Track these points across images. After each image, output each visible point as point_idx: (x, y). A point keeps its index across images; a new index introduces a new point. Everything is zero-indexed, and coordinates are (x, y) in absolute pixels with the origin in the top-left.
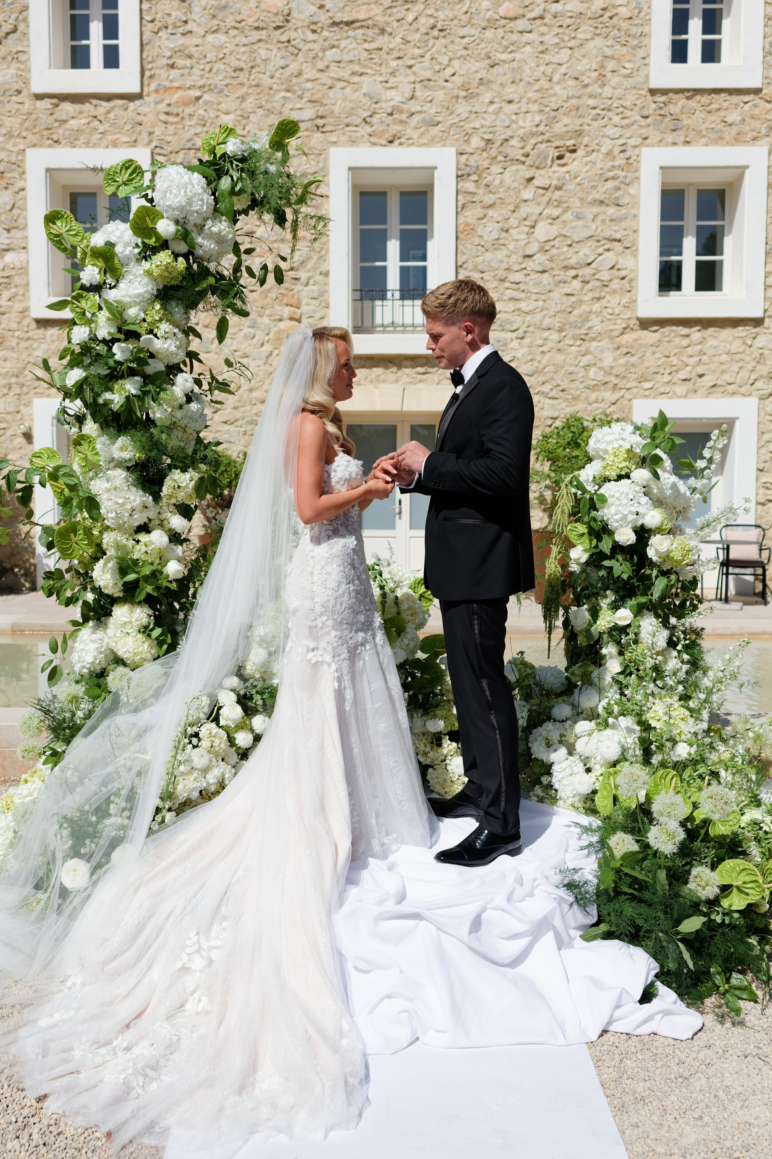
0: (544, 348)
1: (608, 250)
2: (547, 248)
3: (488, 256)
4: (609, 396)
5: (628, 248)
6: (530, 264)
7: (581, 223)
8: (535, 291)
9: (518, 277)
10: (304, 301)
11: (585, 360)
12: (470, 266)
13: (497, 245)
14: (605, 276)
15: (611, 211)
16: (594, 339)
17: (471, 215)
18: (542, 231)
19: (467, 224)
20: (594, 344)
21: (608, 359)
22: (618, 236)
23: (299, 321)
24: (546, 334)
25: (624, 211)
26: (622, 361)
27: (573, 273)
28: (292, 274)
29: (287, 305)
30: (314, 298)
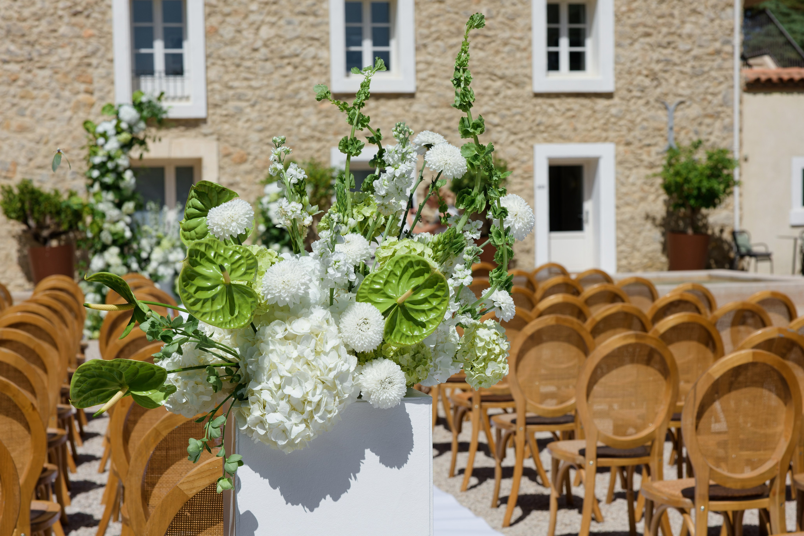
0: (270, 113)
1: (310, 45)
2: (269, 43)
3: (228, 49)
4: (315, 145)
5: (323, 45)
6: (257, 55)
7: (290, 27)
8: (261, 72)
9: (249, 64)
10: (96, 80)
11: (298, 121)
12: (215, 55)
13: (232, 42)
14: (309, 63)
15: (311, 19)
16: (303, 106)
17: (214, 21)
18: (265, 32)
19: (212, 27)
20: (303, 111)
21: (314, 120)
22: (317, 36)
23: (91, 93)
24: (270, 103)
25: (319, 20)
26: (323, 121)
27: (286, 61)
28: (86, 60)
29: (84, 82)
30: (103, 78)
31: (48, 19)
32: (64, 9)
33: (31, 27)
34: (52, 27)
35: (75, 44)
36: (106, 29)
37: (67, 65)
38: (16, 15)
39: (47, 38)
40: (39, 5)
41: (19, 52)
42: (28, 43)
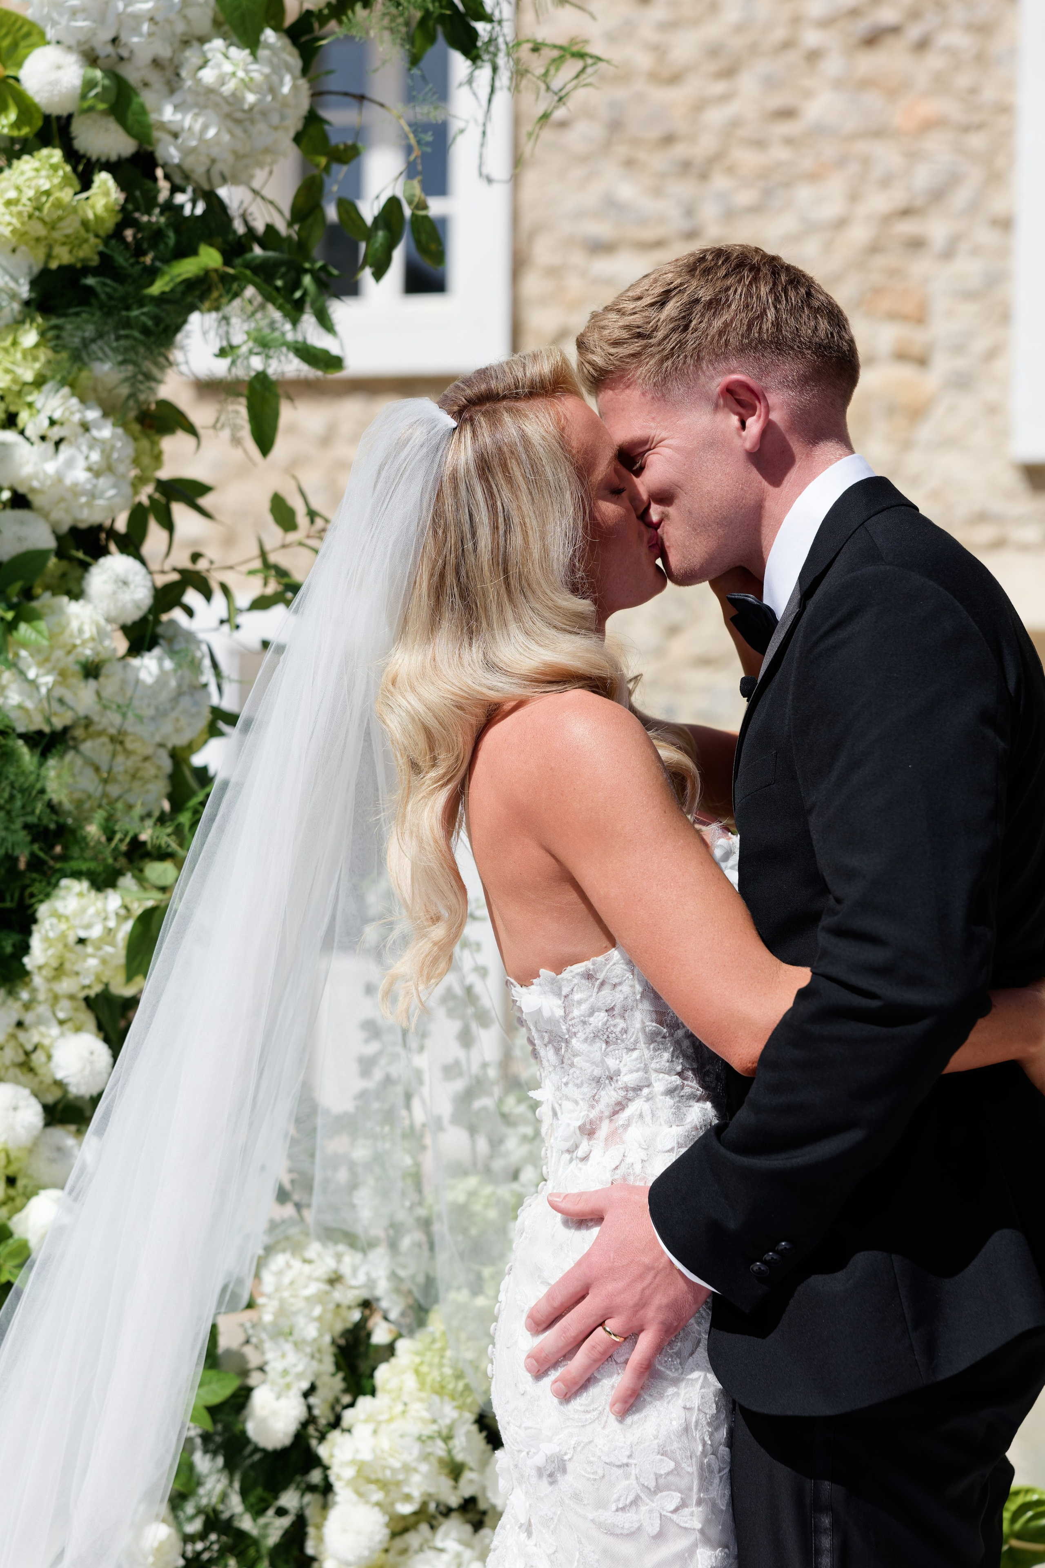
10: (939, 305)
28: (907, 228)
29: (893, 316)
30: (969, 296)
31: (763, 66)
32: (826, 23)
33: (699, 106)
34: (778, 101)
35: (866, 162)
36: (989, 94)
37: (827, 248)
38: (643, 60)
39: (760, 144)
40: (731, 14)
41: (651, 205)
42: (685, 167)
